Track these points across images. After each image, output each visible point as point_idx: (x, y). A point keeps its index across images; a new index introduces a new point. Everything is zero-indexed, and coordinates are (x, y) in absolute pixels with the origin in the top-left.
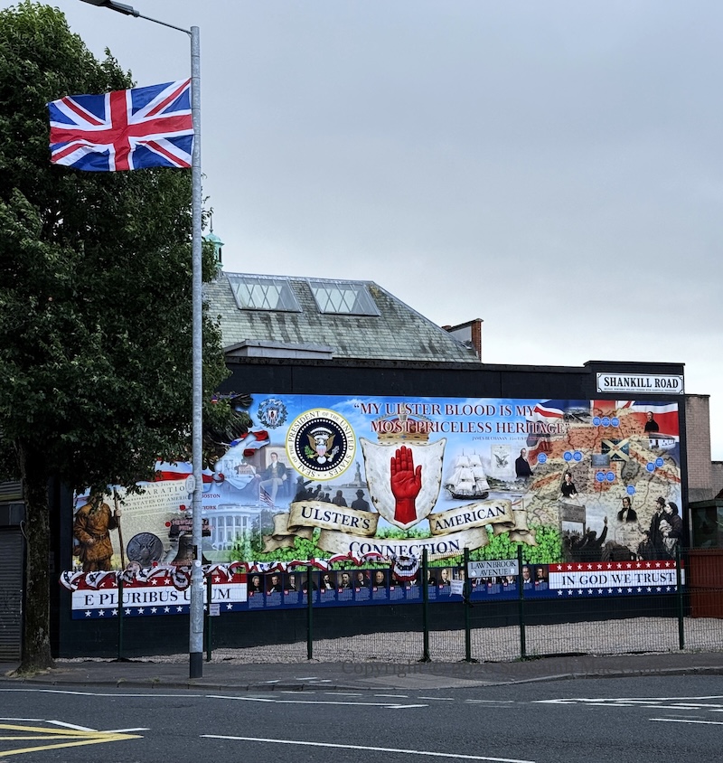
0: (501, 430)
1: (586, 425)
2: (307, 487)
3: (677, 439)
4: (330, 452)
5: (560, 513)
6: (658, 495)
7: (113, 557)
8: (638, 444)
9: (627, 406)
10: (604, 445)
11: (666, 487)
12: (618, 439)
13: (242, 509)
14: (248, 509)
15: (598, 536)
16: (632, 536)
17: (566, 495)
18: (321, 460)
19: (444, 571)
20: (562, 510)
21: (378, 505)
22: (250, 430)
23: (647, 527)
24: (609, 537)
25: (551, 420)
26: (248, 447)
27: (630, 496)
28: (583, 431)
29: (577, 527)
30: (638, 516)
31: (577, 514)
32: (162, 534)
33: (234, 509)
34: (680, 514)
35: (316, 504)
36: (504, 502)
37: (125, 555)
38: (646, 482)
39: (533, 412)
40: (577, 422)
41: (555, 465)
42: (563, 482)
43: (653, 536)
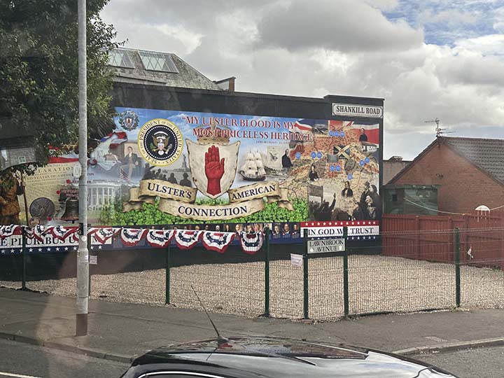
0: (274, 137)
1: (325, 136)
2: (151, 170)
4: (166, 148)
6: (366, 180)
7: (20, 214)
8: (355, 149)
9: (350, 124)
10: (335, 149)
11: (370, 176)
12: (343, 145)
13: (109, 184)
14: (112, 184)
15: (330, 205)
18: (161, 153)
19: (237, 226)
21: (197, 183)
22: (114, 131)
25: (304, 132)
26: (113, 143)
27: (349, 181)
29: (318, 199)
30: (354, 193)
31: (318, 191)
32: (55, 199)
33: (104, 183)
34: (378, 192)
35: (157, 182)
36: (274, 183)
37: (29, 213)
38: (359, 173)
39: (293, 126)
40: (320, 134)
41: (306, 160)
42: (310, 171)
43: (362, 206)
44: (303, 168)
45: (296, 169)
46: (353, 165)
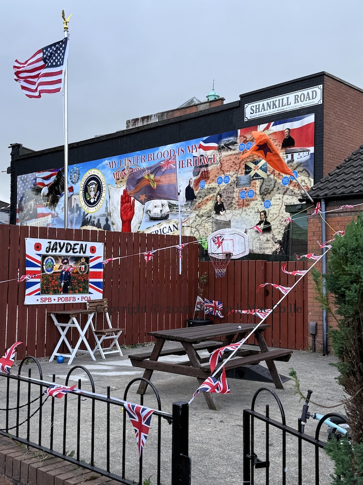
1: (234, 152)
2: (86, 218)
3: (312, 150)
4: (95, 195)
5: (212, 227)
9: (267, 128)
10: (247, 167)
16: (266, 245)
17: (218, 213)
20: (214, 225)
21: (114, 227)
27: (266, 210)
28: (231, 157)
30: (272, 227)
39: (198, 149)
40: (228, 151)
41: (210, 188)
42: (215, 202)
43: (285, 245)
44: (207, 200)
45: (200, 201)
46: (273, 186)
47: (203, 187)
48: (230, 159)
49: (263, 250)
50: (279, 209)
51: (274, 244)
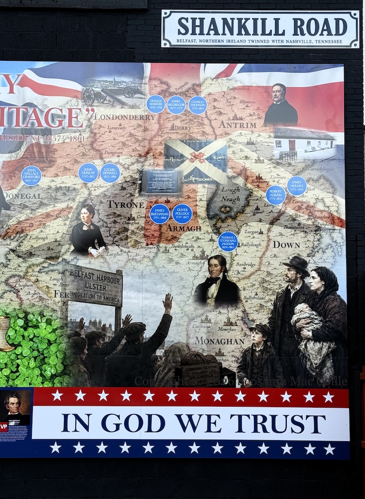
1: (133, 112)
3: (340, 138)
5: (64, 285)
6: (291, 252)
9: (226, 74)
10: (168, 152)
11: (311, 237)
12: (203, 139)
15: (149, 333)
16: (226, 335)
17: (82, 249)
20: (69, 279)
23: (263, 318)
24: (174, 336)
25: (54, 102)
27: (226, 254)
28: (125, 123)
29: (104, 315)
30: (243, 294)
34: (342, 292)
38: (264, 227)
39: (16, 87)
40: (113, 106)
41: (58, 189)
42: (75, 223)
43: (277, 337)
44: (48, 215)
45: (23, 218)
46: (242, 202)
47: (32, 184)
48: (121, 127)
49: (218, 346)
50: (260, 254)
51: (248, 332)
